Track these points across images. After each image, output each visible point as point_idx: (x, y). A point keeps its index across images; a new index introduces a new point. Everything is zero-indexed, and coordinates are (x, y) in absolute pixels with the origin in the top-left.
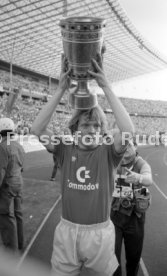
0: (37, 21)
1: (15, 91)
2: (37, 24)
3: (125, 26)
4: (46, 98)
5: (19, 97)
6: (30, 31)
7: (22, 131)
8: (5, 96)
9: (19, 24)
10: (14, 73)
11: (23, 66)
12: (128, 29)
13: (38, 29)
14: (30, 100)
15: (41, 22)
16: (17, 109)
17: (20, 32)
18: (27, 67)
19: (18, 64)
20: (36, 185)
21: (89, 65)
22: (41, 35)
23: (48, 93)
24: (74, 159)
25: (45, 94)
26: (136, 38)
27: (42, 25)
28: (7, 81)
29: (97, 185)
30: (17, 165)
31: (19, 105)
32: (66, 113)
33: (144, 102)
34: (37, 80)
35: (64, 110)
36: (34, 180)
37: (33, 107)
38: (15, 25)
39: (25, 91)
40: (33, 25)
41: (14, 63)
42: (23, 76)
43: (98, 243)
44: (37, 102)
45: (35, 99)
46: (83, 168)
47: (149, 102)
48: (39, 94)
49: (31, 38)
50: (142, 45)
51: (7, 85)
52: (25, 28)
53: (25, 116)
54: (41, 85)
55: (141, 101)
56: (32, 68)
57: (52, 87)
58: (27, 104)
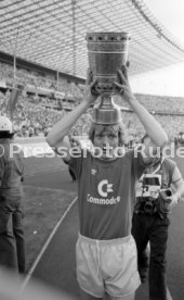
0: (42, 8)
1: (19, 87)
2: (42, 11)
3: (142, 12)
4: (53, 95)
5: (24, 93)
6: (36, 19)
7: (27, 132)
8: (8, 93)
9: (23, 11)
10: (17, 67)
12: (145, 16)
13: (44, 16)
14: (36, 97)
15: (48, 9)
16: (21, 107)
17: (24, 21)
18: (32, 60)
19: (23, 57)
20: (42, 194)
21: (115, 77)
22: (48, 23)
23: (56, 89)
24: (94, 171)
25: (52, 91)
26: (154, 26)
27: (48, 12)
28: (10, 76)
29: (118, 199)
30: (16, 174)
31: (23, 102)
33: (162, 98)
34: (43, 75)
36: (40, 189)
37: (40, 105)
38: (19, 13)
39: (30, 87)
40: (38, 12)
41: (18, 55)
42: (28, 70)
43: (119, 259)
44: (43, 99)
45: (41, 96)
46: (105, 182)
47: (168, 99)
48: (45, 90)
49: (37, 27)
50: (160, 34)
51: (10, 81)
52: (30, 15)
53: (31, 115)
54: (48, 81)
55: (158, 97)
56: (38, 62)
57: (60, 82)
58: (33, 102)
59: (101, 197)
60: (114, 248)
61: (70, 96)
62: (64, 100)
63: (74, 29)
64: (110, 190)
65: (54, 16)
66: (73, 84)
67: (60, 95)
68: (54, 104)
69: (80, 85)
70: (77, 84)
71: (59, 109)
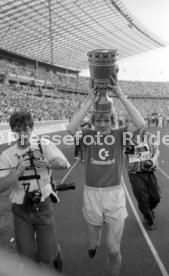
1: (2, 76)
4: (33, 82)
5: (7, 82)
11: (9, 50)
12: (117, 7)
14: (18, 85)
16: (4, 95)
18: (13, 51)
21: (108, 81)
23: (36, 77)
25: (33, 79)
26: (125, 16)
29: (114, 161)
31: (6, 90)
32: (55, 98)
33: (134, 83)
34: (24, 64)
35: (53, 94)
37: (21, 92)
39: (12, 76)
42: (10, 60)
44: (24, 87)
45: (22, 84)
46: (103, 150)
47: (139, 84)
48: (26, 78)
49: (15, 19)
50: (131, 24)
54: (29, 70)
55: (130, 82)
56: (18, 52)
57: (39, 71)
58: (15, 89)
59: (100, 160)
60: (111, 193)
61: (49, 83)
62: (44, 87)
63: (50, 20)
64: (107, 155)
65: (31, 7)
66: (51, 72)
67: (40, 82)
68: (34, 91)
69: (58, 73)
70: (55, 72)
71: (40, 96)
